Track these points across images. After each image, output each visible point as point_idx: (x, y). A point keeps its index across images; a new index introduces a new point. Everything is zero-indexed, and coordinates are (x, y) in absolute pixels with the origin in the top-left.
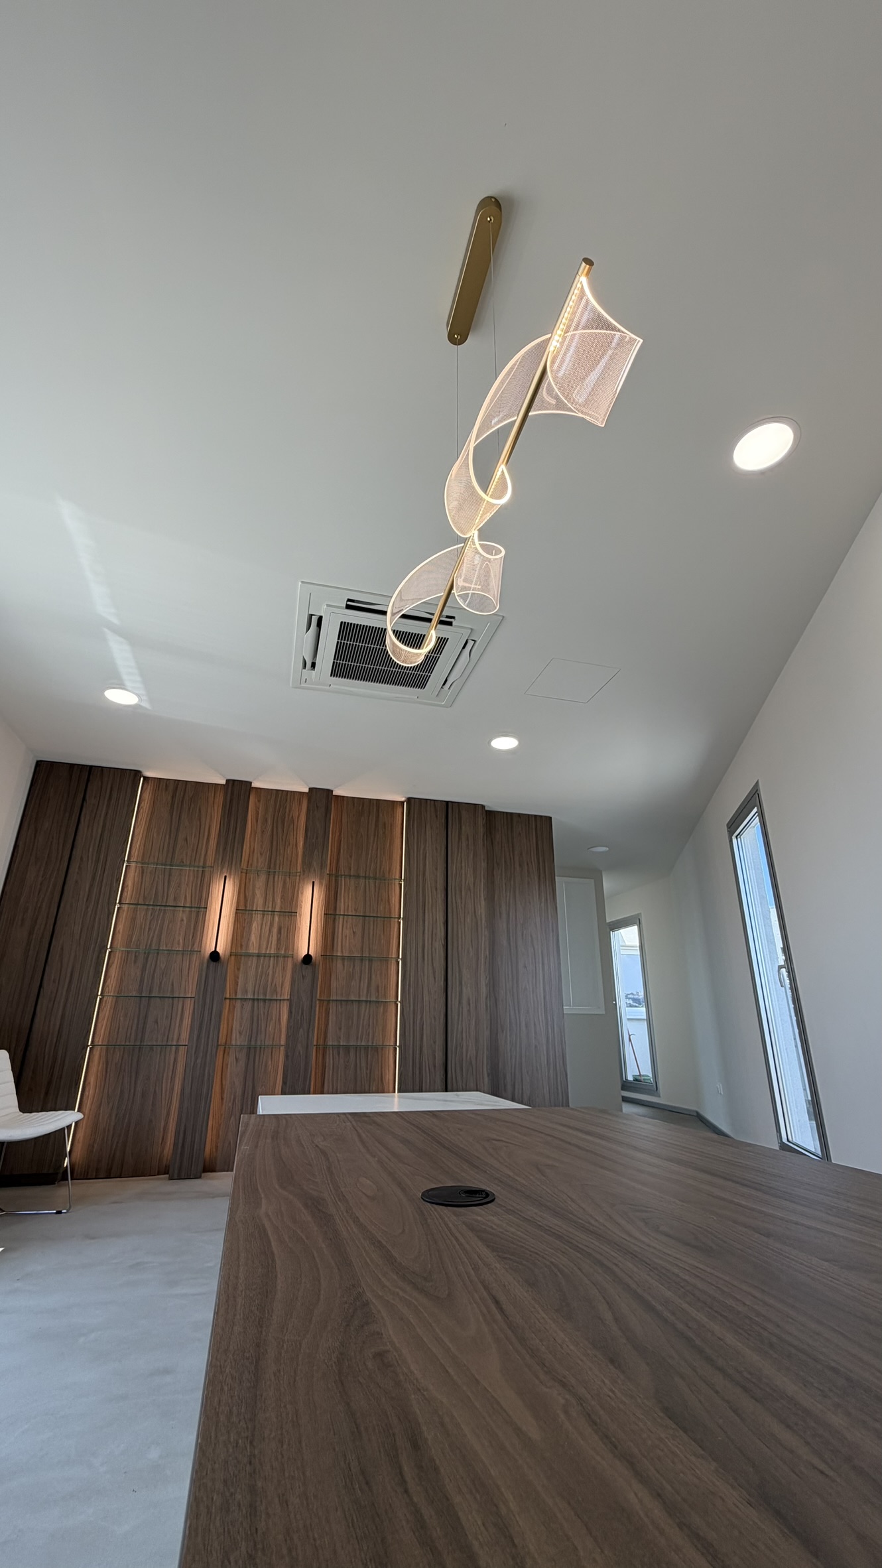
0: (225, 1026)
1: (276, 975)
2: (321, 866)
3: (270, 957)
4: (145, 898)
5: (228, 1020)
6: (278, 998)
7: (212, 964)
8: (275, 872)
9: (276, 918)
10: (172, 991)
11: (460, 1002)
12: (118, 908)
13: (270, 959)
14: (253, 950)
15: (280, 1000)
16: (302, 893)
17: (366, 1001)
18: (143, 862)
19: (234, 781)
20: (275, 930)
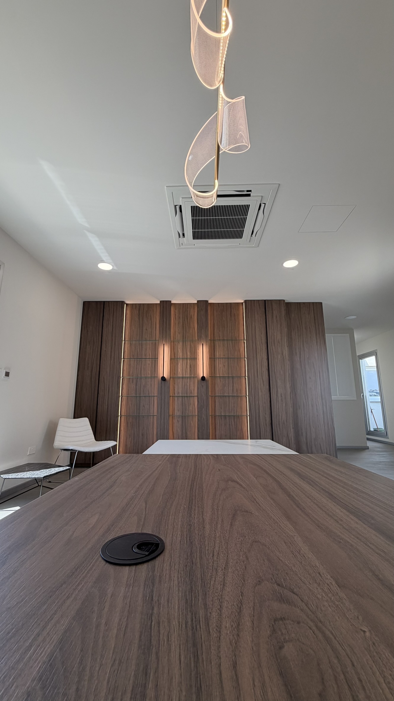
0: (172, 407)
1: (191, 386)
2: (206, 336)
3: (188, 378)
4: (133, 356)
5: (172, 405)
6: (193, 395)
7: (163, 382)
8: (186, 341)
9: (189, 361)
10: (149, 394)
11: (277, 395)
12: (123, 361)
13: (187, 379)
14: (180, 375)
15: (194, 396)
16: (198, 349)
17: (232, 396)
18: (131, 340)
19: (163, 301)
20: (188, 366)
